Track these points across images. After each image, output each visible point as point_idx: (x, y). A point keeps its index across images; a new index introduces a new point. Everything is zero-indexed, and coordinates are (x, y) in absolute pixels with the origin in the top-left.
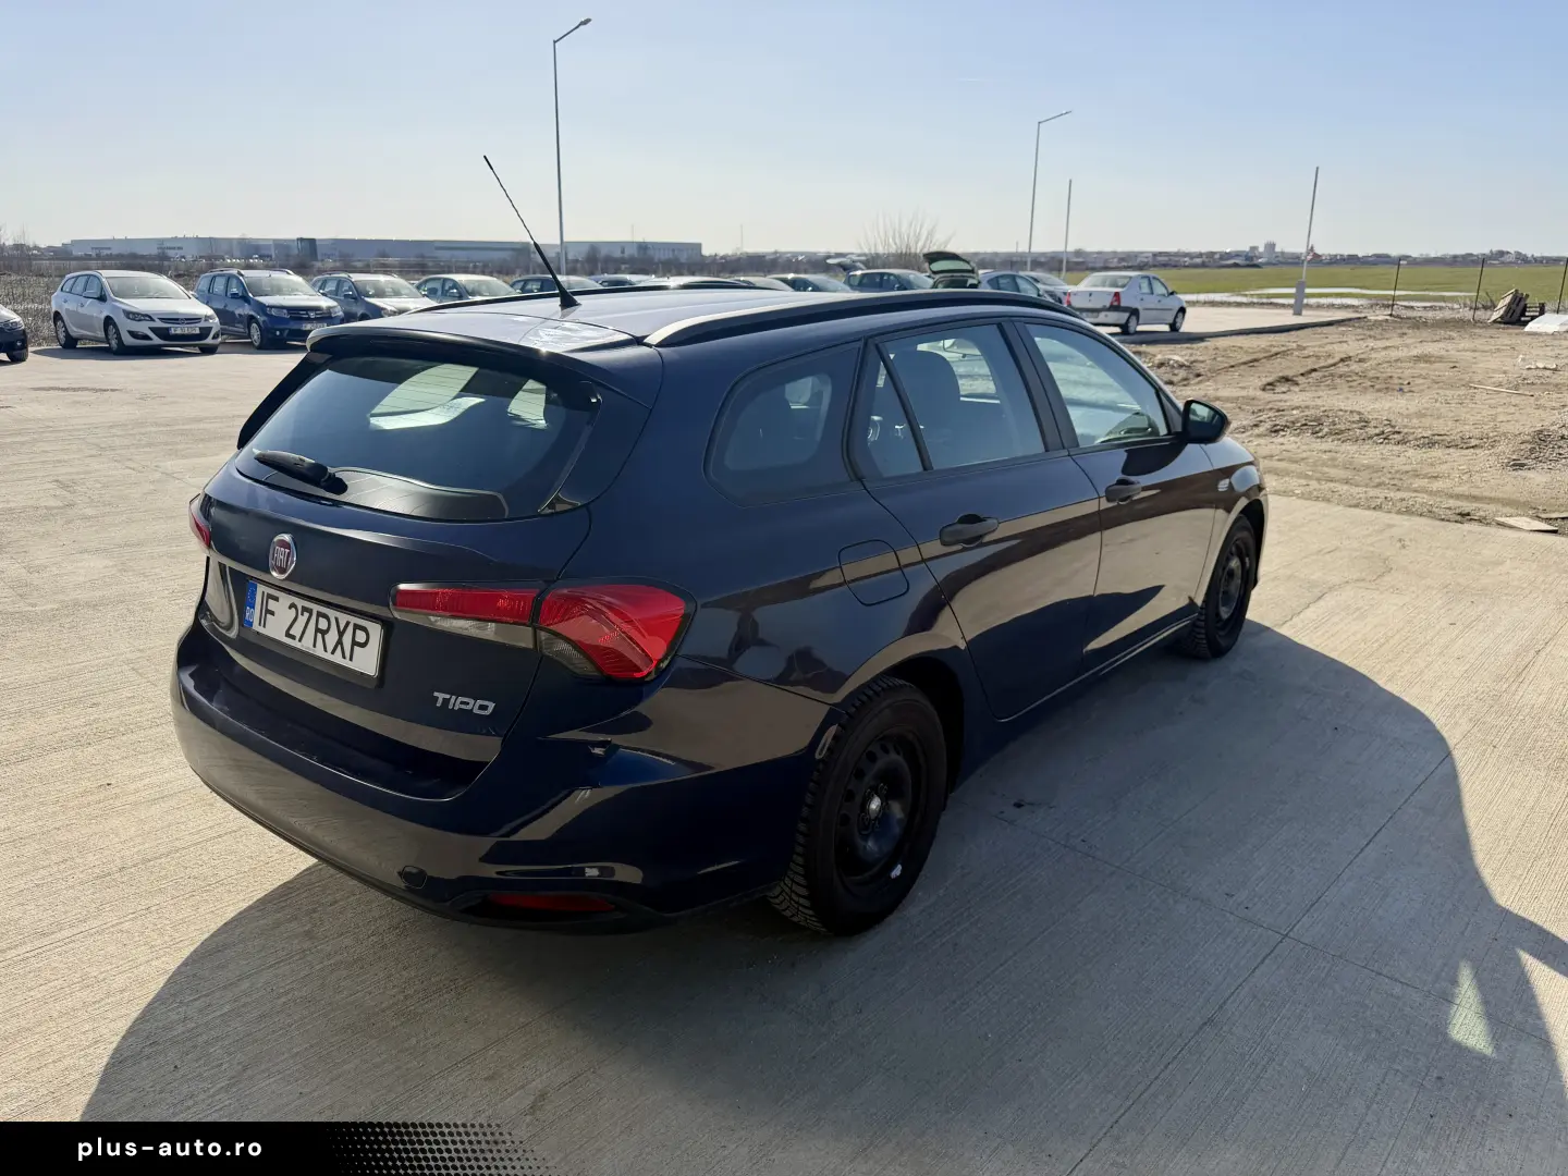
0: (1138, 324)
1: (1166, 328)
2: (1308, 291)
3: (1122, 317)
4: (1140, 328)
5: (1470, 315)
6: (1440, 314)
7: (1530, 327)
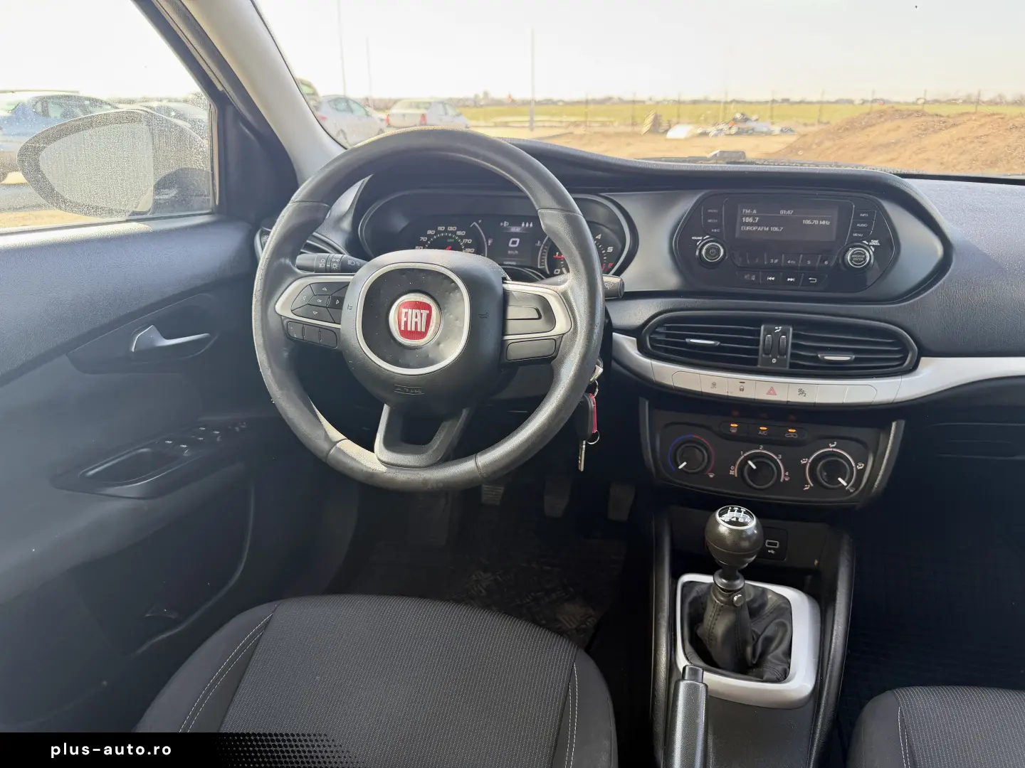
2: (537, 119)
5: (629, 129)
6: (610, 130)
7: (670, 135)
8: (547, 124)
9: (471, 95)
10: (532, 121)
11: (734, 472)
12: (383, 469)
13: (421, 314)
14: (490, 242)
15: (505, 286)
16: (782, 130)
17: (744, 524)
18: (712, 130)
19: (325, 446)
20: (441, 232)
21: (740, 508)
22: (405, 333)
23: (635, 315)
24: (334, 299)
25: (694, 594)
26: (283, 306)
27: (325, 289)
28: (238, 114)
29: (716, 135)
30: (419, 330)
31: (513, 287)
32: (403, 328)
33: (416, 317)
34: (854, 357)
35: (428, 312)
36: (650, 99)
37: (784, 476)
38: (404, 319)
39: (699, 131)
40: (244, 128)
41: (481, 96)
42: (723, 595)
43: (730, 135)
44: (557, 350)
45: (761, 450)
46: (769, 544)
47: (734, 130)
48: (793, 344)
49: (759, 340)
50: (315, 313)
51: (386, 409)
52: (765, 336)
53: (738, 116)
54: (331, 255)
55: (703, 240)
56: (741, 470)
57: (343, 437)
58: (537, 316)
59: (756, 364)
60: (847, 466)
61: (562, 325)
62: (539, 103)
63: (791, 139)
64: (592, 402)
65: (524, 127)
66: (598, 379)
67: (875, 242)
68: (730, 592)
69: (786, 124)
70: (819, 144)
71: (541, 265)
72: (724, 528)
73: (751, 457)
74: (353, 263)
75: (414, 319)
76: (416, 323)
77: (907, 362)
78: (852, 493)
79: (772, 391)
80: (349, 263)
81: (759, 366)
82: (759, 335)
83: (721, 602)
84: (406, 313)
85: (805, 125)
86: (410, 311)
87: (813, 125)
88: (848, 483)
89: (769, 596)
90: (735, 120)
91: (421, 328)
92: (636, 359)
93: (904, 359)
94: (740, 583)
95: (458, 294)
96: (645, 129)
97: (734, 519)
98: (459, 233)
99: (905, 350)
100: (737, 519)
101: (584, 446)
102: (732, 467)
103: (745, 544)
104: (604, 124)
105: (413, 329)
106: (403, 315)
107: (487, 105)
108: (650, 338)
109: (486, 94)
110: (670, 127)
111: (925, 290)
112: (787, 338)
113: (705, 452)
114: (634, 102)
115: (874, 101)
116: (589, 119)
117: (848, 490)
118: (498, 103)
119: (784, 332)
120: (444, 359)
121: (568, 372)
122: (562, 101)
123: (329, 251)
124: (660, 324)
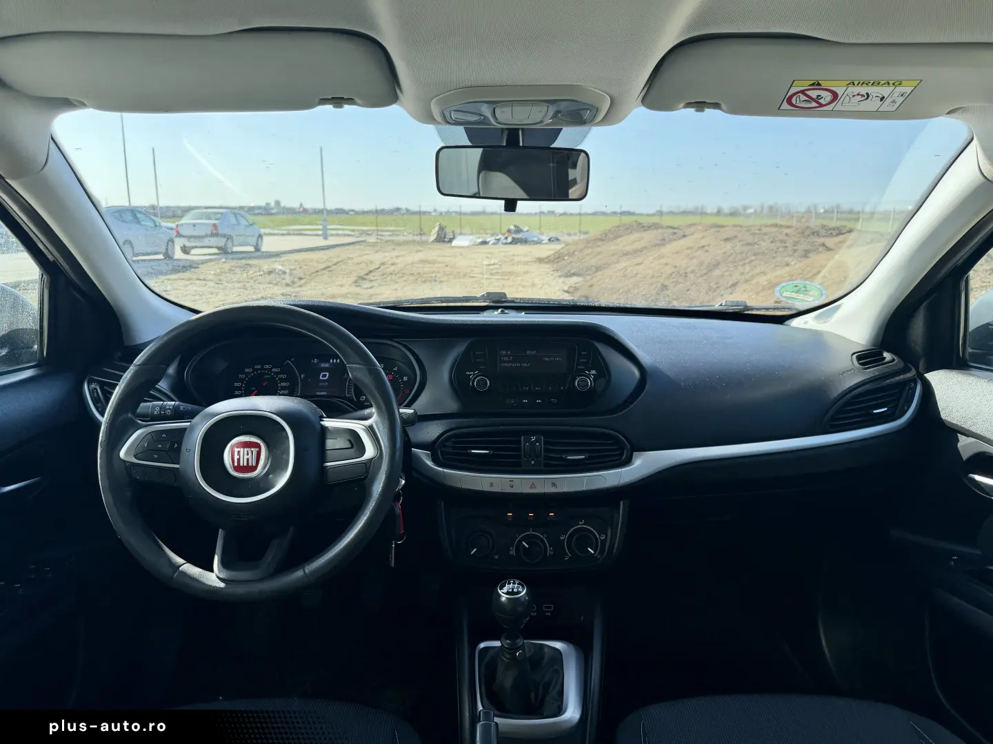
0: (233, 246)
1: (251, 249)
2: (329, 227)
3: (221, 242)
4: (236, 249)
5: (418, 238)
6: (401, 238)
7: (454, 243)
8: (341, 232)
9: (263, 204)
10: (325, 229)
11: (512, 552)
12: (222, 585)
13: (252, 452)
14: (302, 376)
15: (322, 423)
16: (550, 240)
17: (518, 593)
18: (491, 240)
19: (168, 571)
20: (258, 370)
21: (514, 581)
22: (238, 468)
23: (428, 433)
24: (172, 444)
25: (487, 658)
26: (127, 452)
27: (164, 436)
28: (69, 282)
29: (494, 244)
30: (250, 464)
31: (329, 423)
32: (236, 464)
33: (248, 455)
34: (587, 455)
35: (258, 449)
36: (435, 211)
37: (550, 551)
38: (236, 457)
39: (480, 240)
40: (75, 293)
41: (273, 204)
42: (508, 653)
43: (506, 244)
44: (367, 472)
45: (531, 532)
46: (546, 607)
47: (510, 240)
48: (545, 449)
49: (520, 448)
50: (156, 456)
51: (221, 533)
52: (525, 444)
53: (512, 227)
54: (165, 403)
55: (474, 374)
56: (517, 550)
57: (185, 562)
58: (350, 446)
59: (520, 466)
60: (592, 537)
61: (370, 452)
62: (330, 212)
63: (557, 247)
64: (398, 508)
65: (317, 235)
66: (402, 489)
67: (594, 372)
68: (513, 649)
69: (553, 234)
70: (581, 251)
71: (348, 394)
72: (504, 598)
73: (524, 539)
74: (184, 408)
75: (245, 456)
76: (248, 459)
77: (624, 457)
78: (599, 559)
79: (533, 486)
80: (181, 408)
81: (523, 468)
82: (520, 444)
83: (508, 659)
84: (239, 452)
85: (569, 235)
86: (242, 449)
87: (575, 234)
88: (595, 551)
89: (546, 650)
90: (509, 231)
91: (252, 463)
92: (431, 468)
93: (621, 454)
94: (520, 642)
95: (284, 434)
96: (433, 237)
97: (511, 590)
98: (274, 370)
99: (622, 448)
100: (513, 589)
101: (393, 545)
102: (511, 548)
103: (520, 609)
104: (394, 233)
105: (245, 464)
106: (236, 454)
107: (278, 213)
108: (442, 452)
109: (278, 203)
110: (454, 238)
111: (631, 403)
112: (540, 445)
113: (491, 540)
114: (420, 213)
115: (623, 213)
116: (380, 228)
117: (596, 557)
118: (291, 211)
119: (536, 441)
120: (272, 487)
121: (378, 488)
122: (353, 211)
123: (163, 399)
124: (447, 439)
